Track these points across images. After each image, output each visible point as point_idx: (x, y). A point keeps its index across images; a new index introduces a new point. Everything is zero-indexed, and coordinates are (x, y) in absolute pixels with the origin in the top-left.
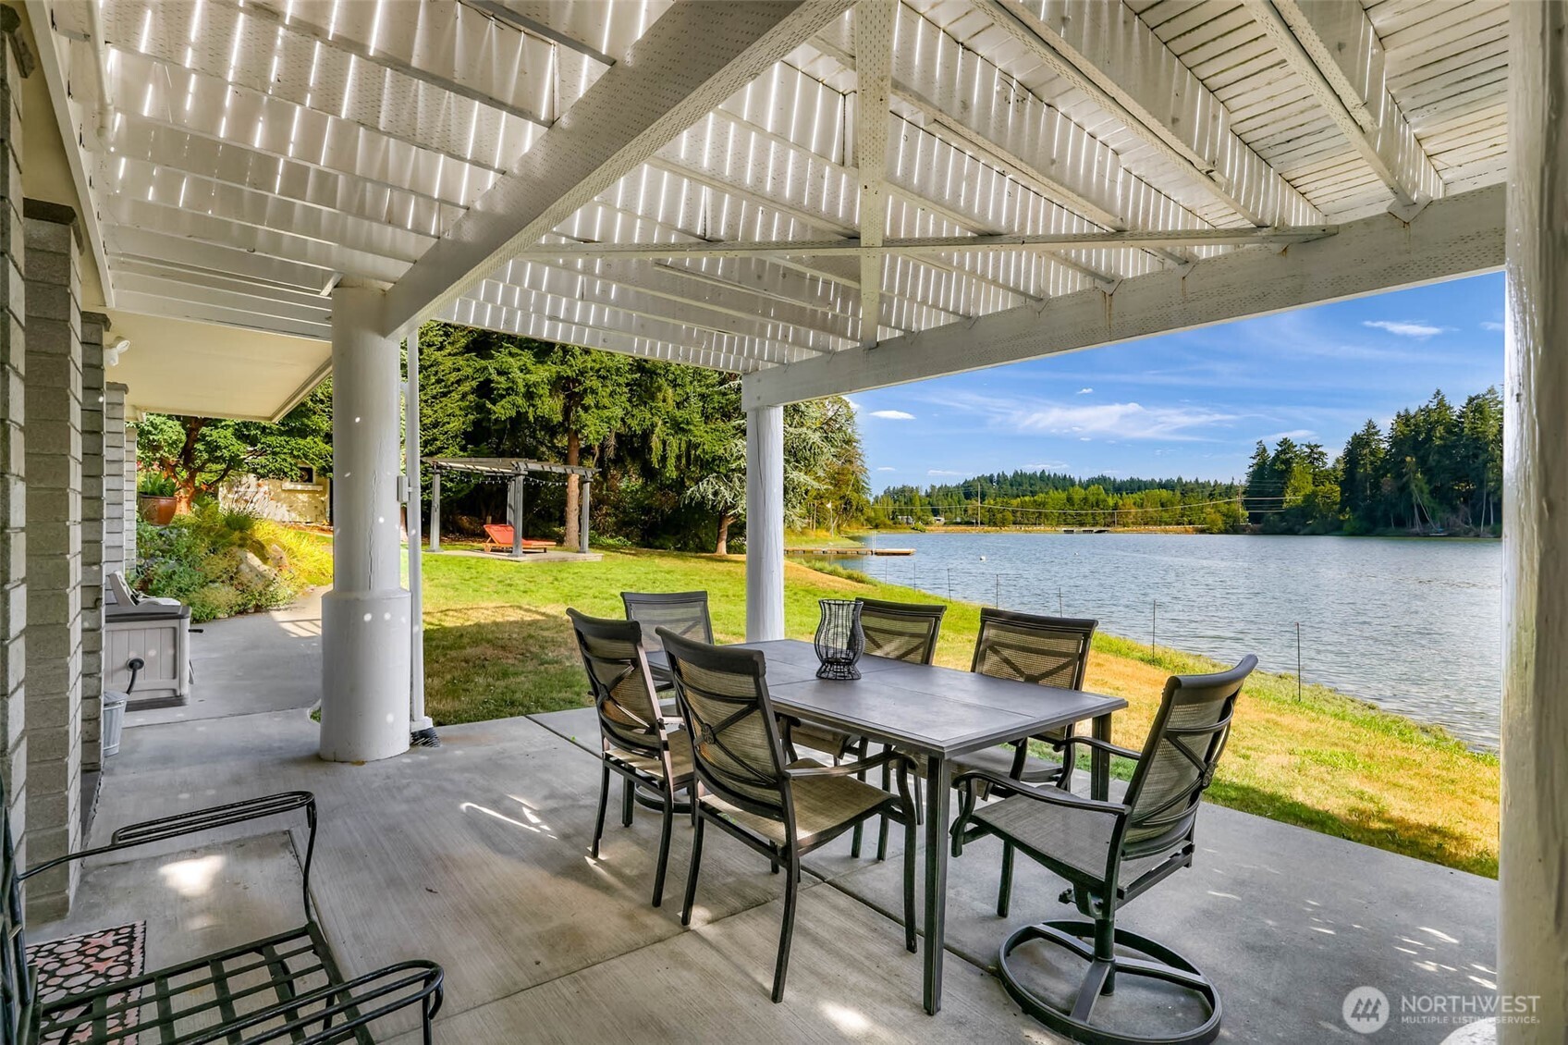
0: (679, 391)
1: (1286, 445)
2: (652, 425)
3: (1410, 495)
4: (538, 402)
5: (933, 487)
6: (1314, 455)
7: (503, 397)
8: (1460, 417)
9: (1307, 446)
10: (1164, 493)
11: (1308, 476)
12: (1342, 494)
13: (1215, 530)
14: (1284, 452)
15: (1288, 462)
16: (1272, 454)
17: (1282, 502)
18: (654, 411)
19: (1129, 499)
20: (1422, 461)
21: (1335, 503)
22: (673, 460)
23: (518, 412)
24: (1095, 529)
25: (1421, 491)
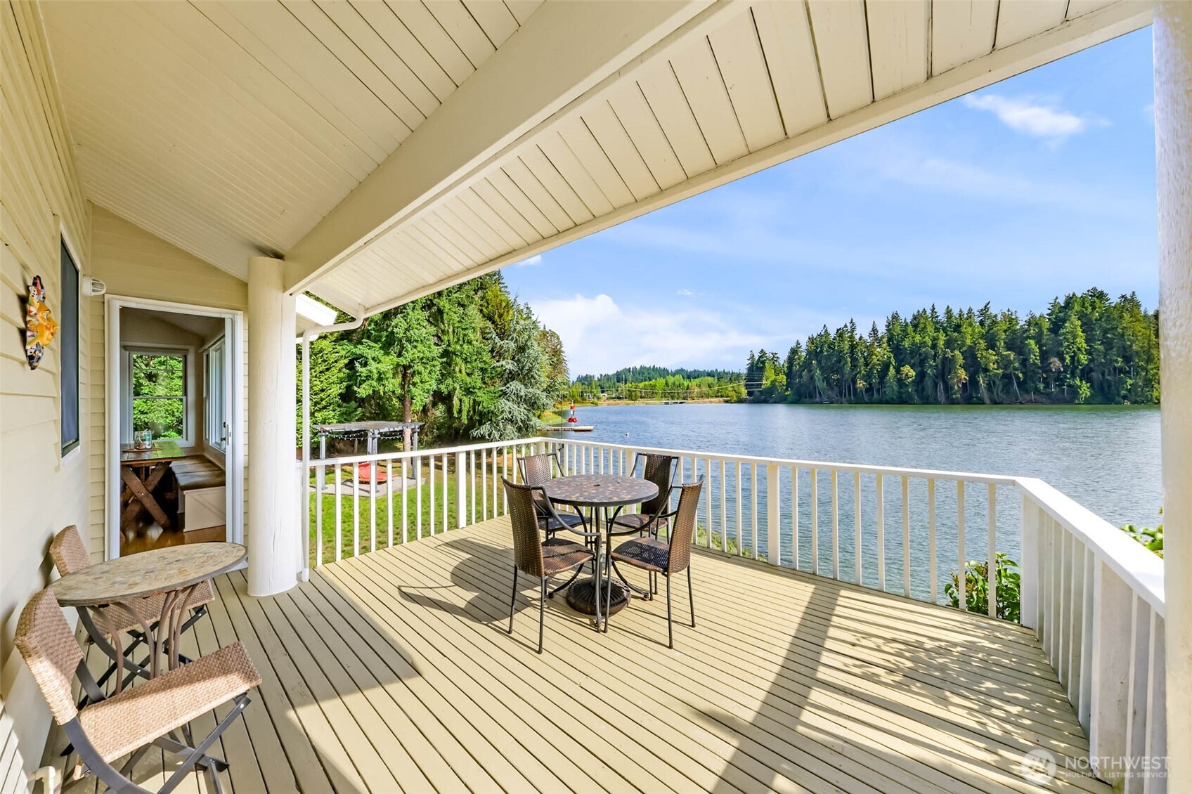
0: (469, 366)
1: (763, 353)
2: (453, 388)
3: (815, 380)
4: (385, 382)
5: (601, 375)
6: (775, 358)
7: (365, 381)
8: (834, 339)
9: (772, 354)
10: (710, 379)
11: (772, 370)
12: (787, 380)
13: (733, 401)
14: (761, 357)
15: (763, 363)
16: (756, 357)
17: (761, 385)
18: (455, 379)
19: (694, 382)
20: (819, 362)
21: (783, 385)
22: (466, 412)
23: (374, 391)
24: (679, 401)
25: (819, 379)
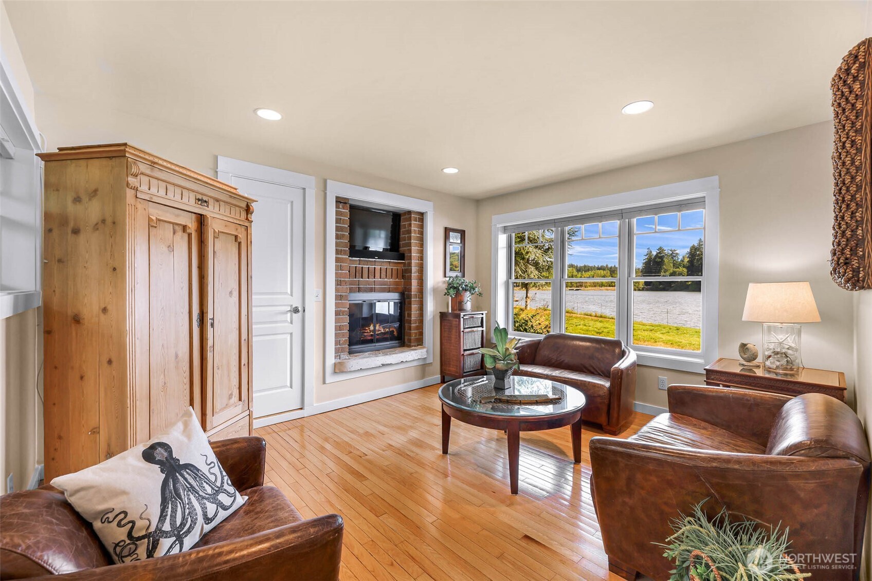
1: (661, 250)
6: (673, 255)
9: (670, 251)
10: (601, 272)
11: (671, 264)
12: (687, 272)
14: (659, 253)
15: (662, 258)
16: (654, 253)
17: (659, 276)
